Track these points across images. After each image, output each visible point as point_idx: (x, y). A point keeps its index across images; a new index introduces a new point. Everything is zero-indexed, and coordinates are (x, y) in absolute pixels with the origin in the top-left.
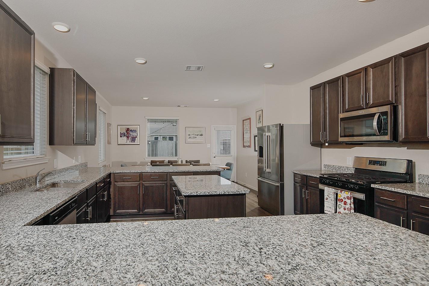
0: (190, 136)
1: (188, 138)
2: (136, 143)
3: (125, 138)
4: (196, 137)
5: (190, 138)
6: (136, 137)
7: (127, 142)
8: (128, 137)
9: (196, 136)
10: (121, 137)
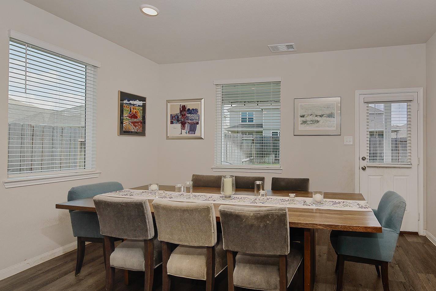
0: (303, 119)
1: (300, 123)
2: (197, 134)
3: (179, 126)
4: (318, 122)
5: (304, 122)
6: (198, 123)
7: (181, 134)
8: (183, 124)
9: (318, 118)
10: (172, 123)
